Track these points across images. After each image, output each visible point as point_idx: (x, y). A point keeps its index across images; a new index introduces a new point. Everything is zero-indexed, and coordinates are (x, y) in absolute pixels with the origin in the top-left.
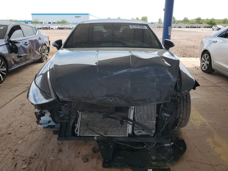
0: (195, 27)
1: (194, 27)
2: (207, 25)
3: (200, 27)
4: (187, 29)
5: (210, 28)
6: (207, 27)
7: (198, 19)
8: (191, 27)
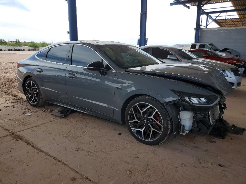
0: (19, 50)
1: (17, 50)
2: (31, 48)
3: (24, 50)
4: (9, 51)
5: (34, 50)
6: (31, 50)
7: (16, 42)
8: (15, 50)
